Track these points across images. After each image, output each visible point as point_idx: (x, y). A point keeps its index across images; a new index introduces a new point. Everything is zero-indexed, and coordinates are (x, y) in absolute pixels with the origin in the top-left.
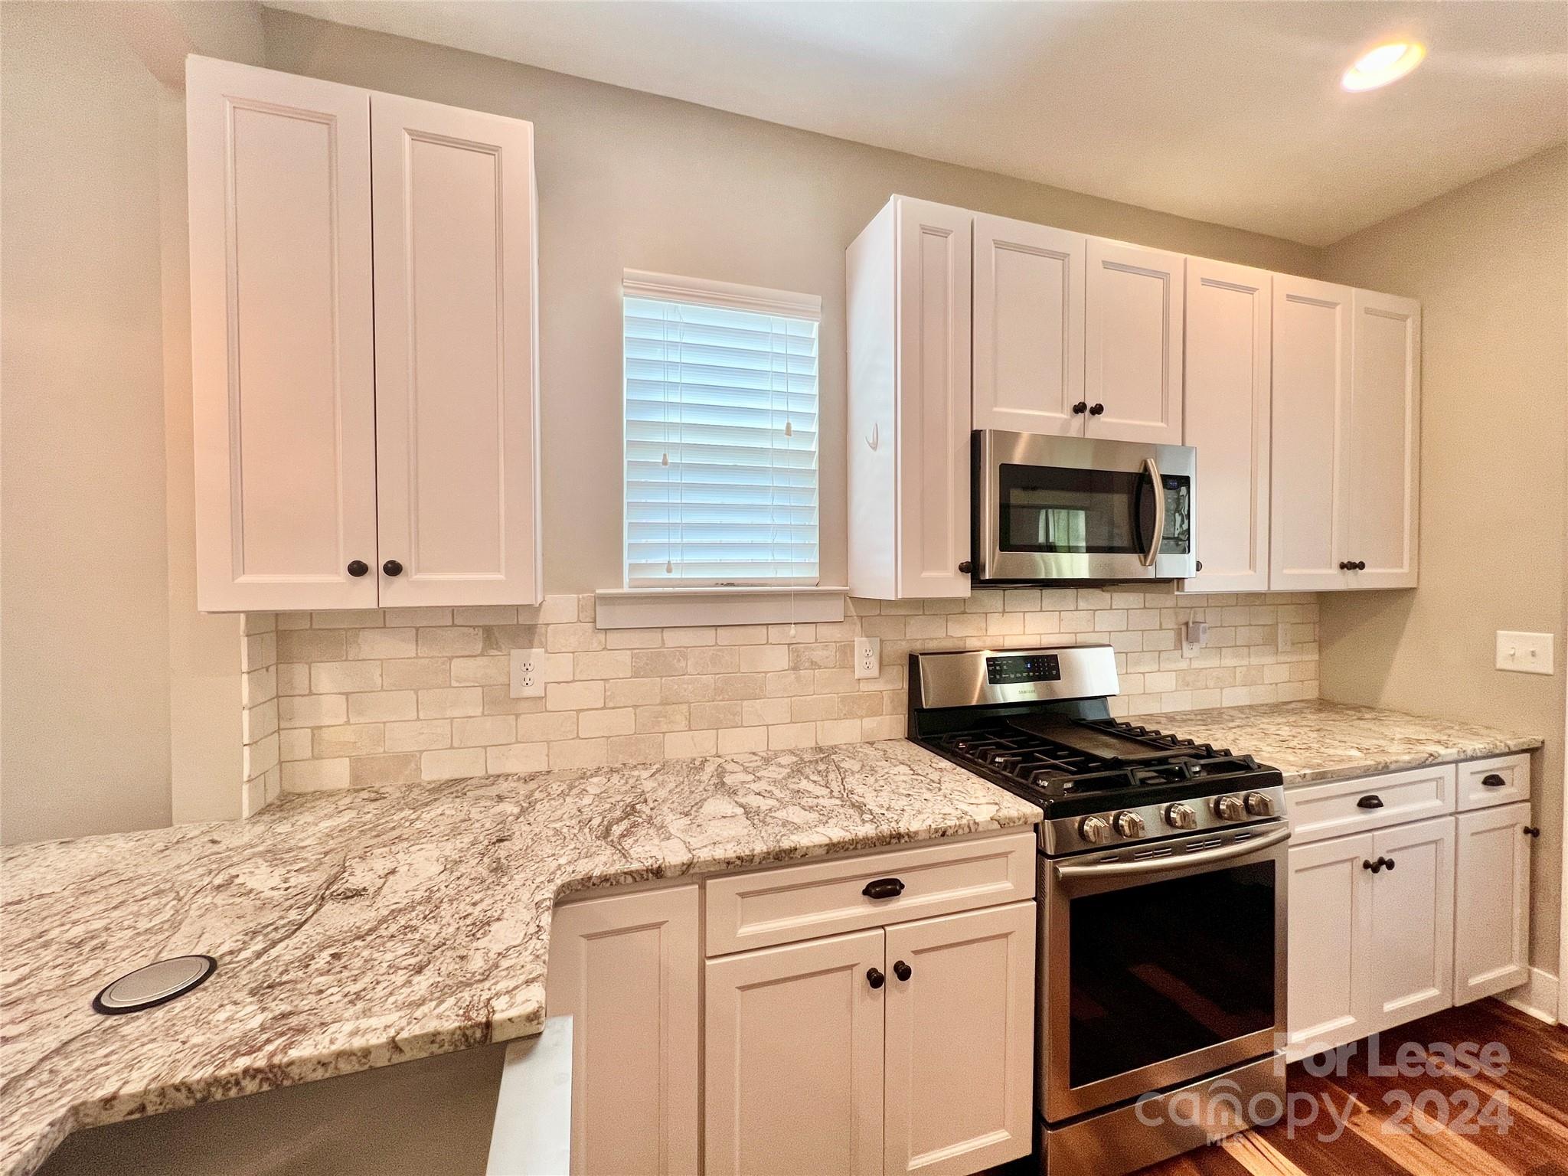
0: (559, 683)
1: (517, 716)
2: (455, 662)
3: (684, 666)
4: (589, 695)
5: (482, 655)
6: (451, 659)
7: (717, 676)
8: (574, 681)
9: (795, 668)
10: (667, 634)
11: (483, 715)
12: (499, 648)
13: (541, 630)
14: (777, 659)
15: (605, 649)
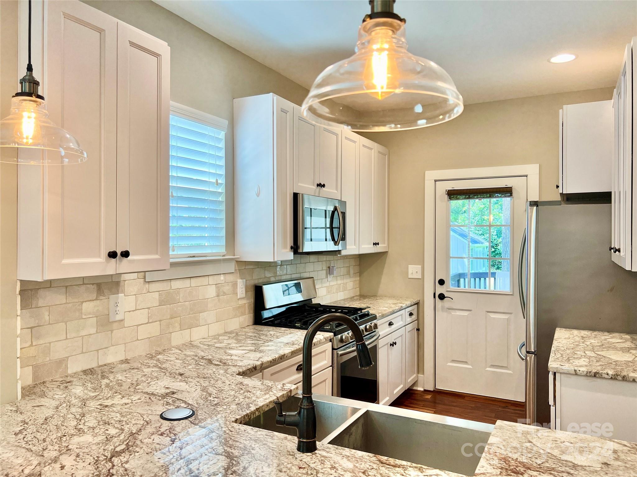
0: (130, 312)
1: (112, 331)
2: (84, 304)
3: (179, 298)
4: (142, 316)
5: (96, 299)
6: (82, 302)
7: (191, 302)
8: (136, 310)
9: (218, 296)
10: (173, 283)
11: (97, 332)
12: (104, 295)
13: (122, 284)
14: (211, 292)
15: (149, 292)
